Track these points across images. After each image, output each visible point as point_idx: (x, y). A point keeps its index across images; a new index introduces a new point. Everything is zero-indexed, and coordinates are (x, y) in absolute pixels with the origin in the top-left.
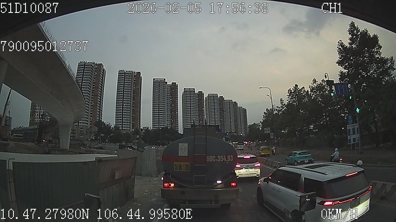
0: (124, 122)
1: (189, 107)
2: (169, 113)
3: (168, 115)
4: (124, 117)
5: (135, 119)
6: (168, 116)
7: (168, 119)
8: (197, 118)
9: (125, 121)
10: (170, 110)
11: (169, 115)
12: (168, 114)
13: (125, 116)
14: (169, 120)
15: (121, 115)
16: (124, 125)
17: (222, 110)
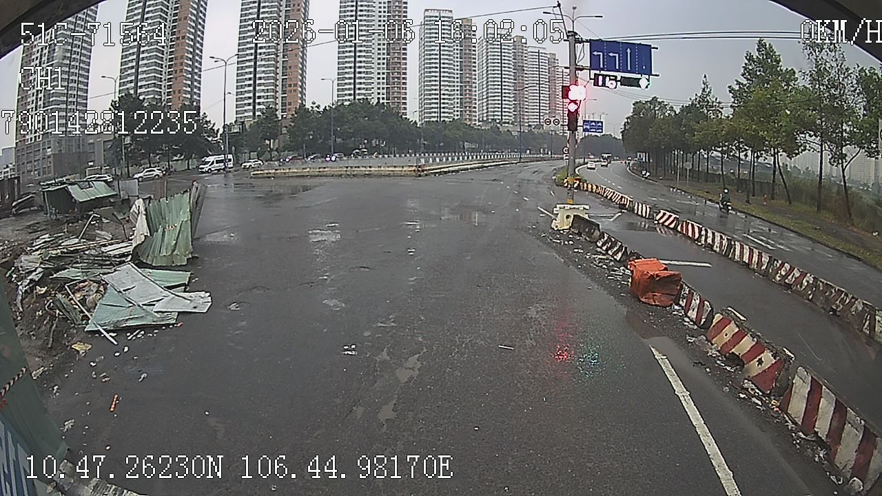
0: (259, 97)
1: (436, 55)
2: (383, 68)
3: (379, 74)
4: (260, 85)
5: (290, 85)
6: (381, 76)
7: (379, 83)
8: (456, 84)
9: (262, 94)
10: (385, 61)
11: (383, 73)
12: (381, 71)
13: (262, 81)
14: (381, 86)
15: (250, 79)
16: (259, 104)
17: (519, 69)
